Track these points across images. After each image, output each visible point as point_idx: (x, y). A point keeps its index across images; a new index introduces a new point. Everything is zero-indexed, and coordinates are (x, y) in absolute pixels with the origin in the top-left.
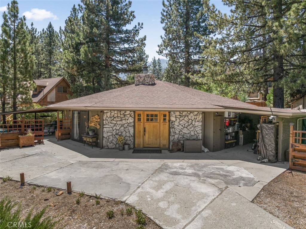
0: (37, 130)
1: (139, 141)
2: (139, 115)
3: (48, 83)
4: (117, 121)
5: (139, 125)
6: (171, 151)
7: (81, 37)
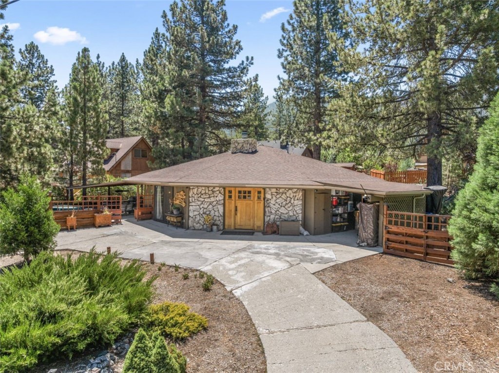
0: (114, 208)
1: (230, 222)
2: (230, 192)
3: (121, 145)
4: (204, 198)
5: (230, 203)
6: (264, 233)
7: (166, 82)
